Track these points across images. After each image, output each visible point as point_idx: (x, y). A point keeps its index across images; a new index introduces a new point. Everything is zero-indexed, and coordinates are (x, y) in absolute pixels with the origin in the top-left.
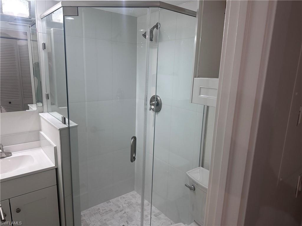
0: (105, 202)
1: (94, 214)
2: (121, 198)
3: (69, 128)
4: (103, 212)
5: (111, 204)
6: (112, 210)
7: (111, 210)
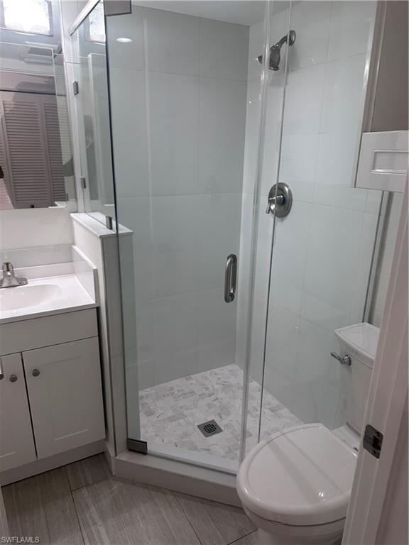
0: (184, 378)
1: (164, 396)
2: (211, 374)
3: (117, 235)
4: (179, 394)
5: (194, 382)
6: (194, 392)
7: (192, 392)
